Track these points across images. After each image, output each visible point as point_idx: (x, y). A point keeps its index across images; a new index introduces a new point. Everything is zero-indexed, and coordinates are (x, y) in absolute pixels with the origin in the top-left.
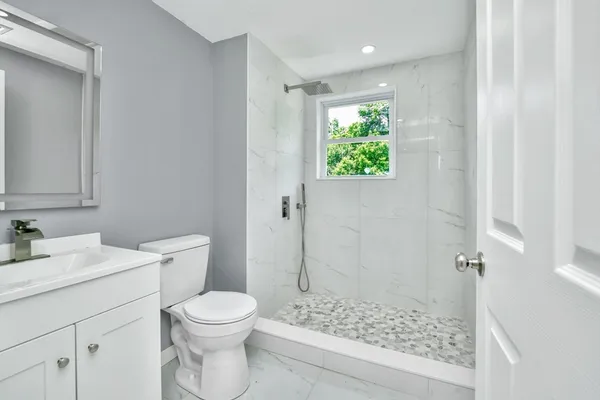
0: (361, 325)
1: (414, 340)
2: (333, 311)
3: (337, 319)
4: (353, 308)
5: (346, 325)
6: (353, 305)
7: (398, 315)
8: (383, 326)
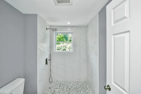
0: (68, 89)
1: (80, 90)
2: (60, 87)
3: (62, 89)
4: (64, 84)
5: (64, 90)
6: (64, 83)
7: (75, 84)
8: (73, 88)
